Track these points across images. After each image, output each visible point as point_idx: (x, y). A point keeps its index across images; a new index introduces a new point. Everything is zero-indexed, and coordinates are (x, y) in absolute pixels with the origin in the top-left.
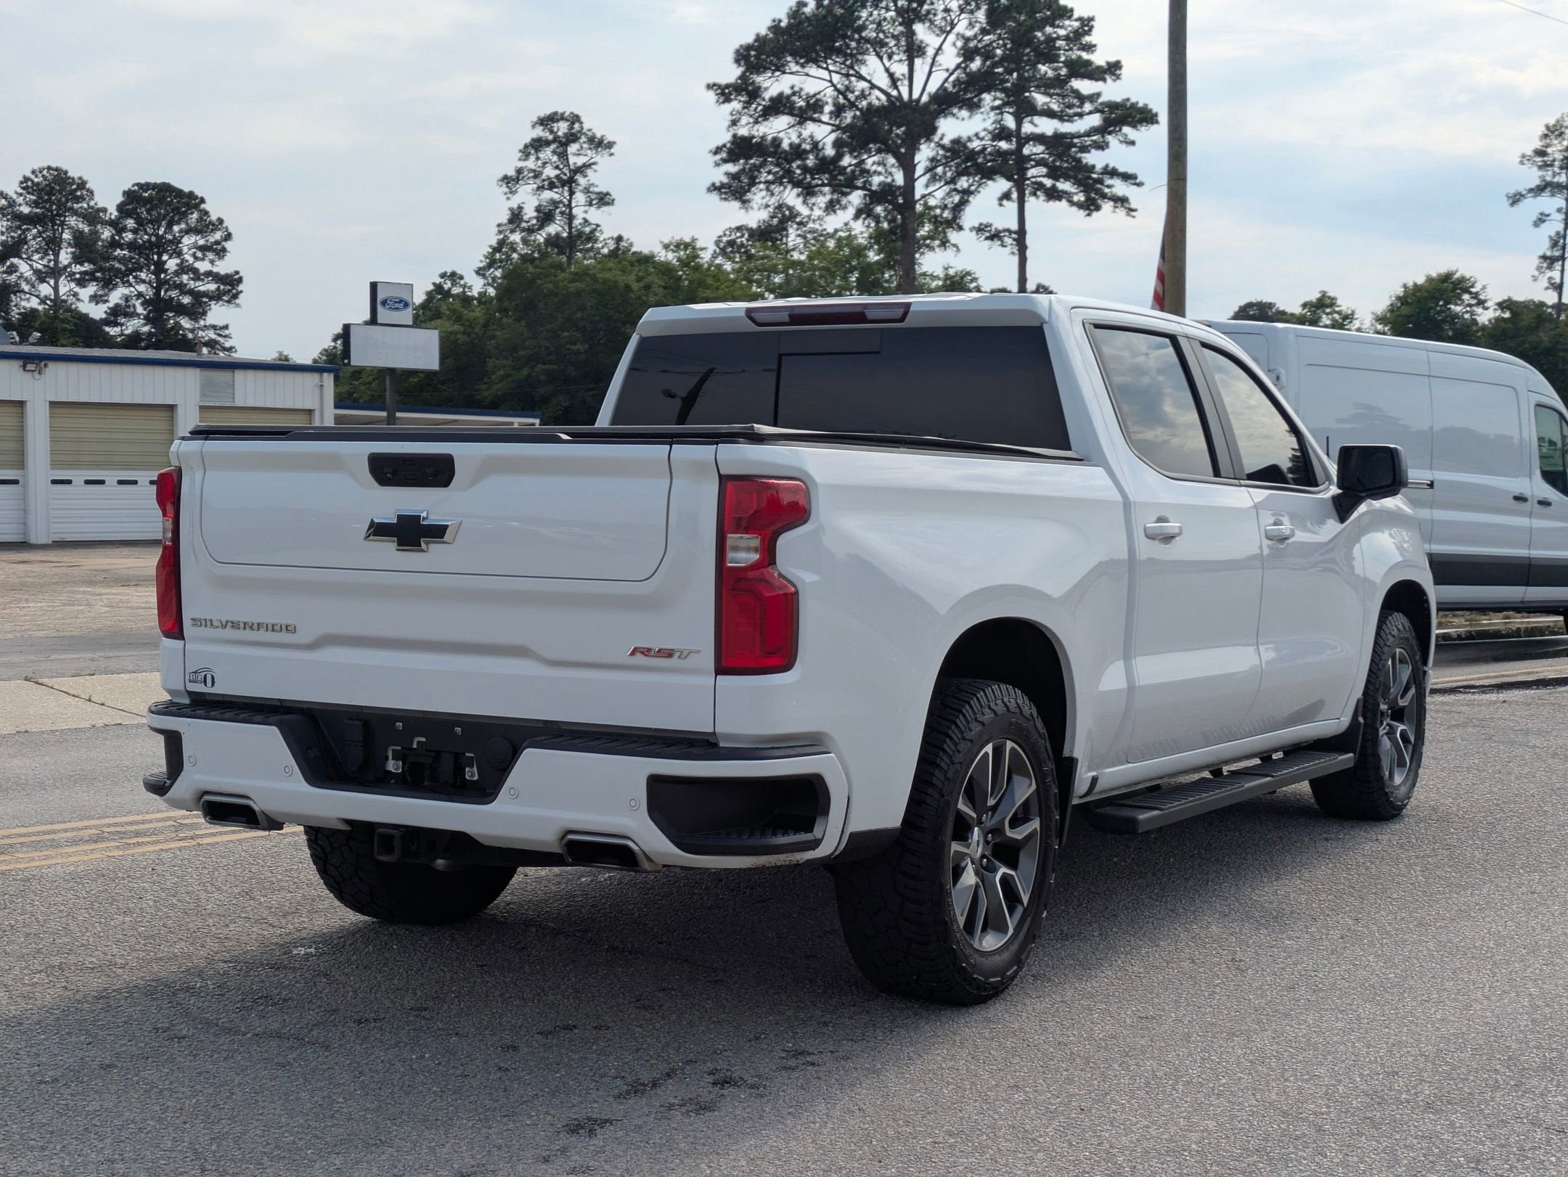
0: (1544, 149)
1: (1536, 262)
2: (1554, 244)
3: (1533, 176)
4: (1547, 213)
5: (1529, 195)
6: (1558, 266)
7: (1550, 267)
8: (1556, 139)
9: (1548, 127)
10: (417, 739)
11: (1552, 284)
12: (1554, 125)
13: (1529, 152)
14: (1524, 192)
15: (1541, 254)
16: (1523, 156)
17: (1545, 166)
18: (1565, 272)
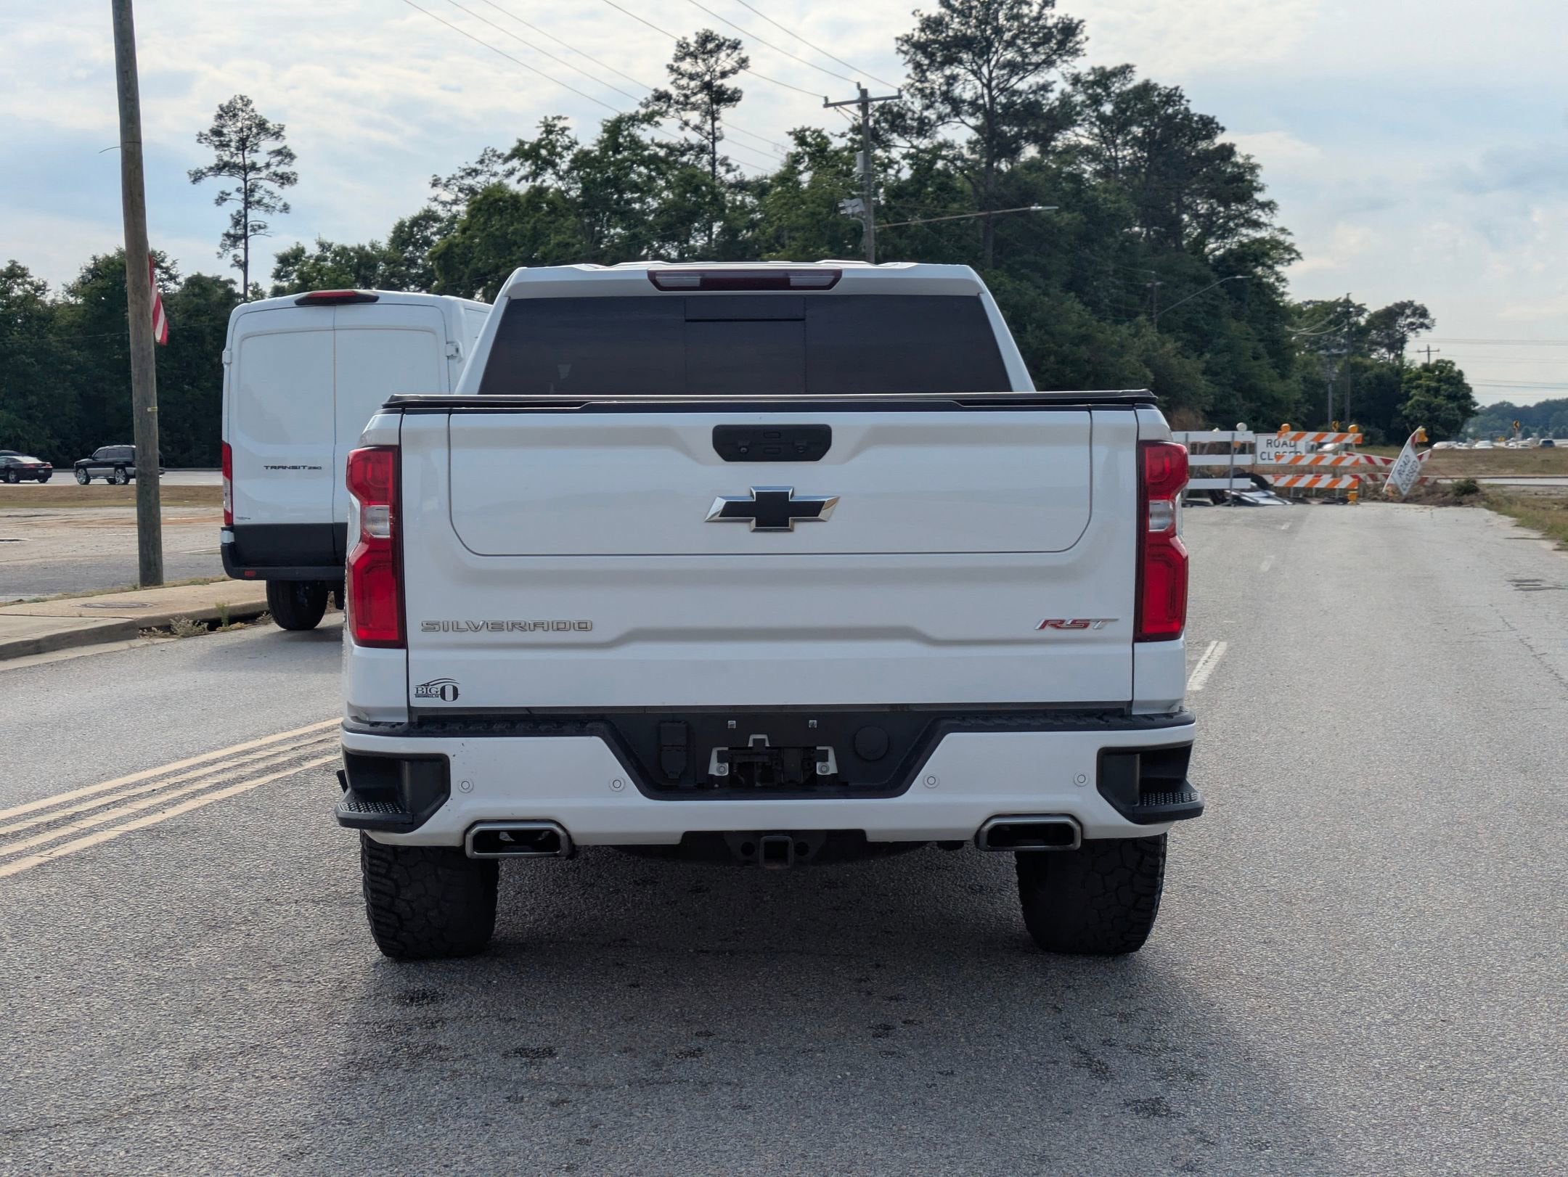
0: (220, 129)
1: (220, 239)
2: (237, 223)
3: (209, 156)
4: (227, 192)
5: (210, 174)
6: (241, 244)
7: (234, 245)
8: (230, 120)
9: (221, 108)
10: (752, 737)
11: (237, 262)
12: (228, 107)
13: (206, 131)
14: (205, 171)
15: (225, 232)
16: (201, 135)
17: (223, 145)
18: (249, 250)
